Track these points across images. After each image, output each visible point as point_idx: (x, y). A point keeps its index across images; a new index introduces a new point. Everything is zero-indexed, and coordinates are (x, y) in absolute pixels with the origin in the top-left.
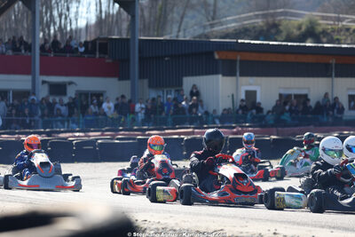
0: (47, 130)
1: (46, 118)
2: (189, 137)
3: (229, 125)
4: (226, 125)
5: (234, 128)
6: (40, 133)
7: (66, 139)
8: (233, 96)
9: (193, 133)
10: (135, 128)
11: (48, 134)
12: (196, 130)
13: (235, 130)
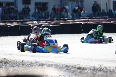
0: (21, 20)
1: (21, 15)
2: (84, 23)
3: (105, 17)
4: (104, 17)
5: (107, 18)
6: (18, 22)
7: (28, 24)
8: (107, 3)
9: (88, 21)
10: (62, 19)
11: (22, 22)
12: (90, 20)
13: (108, 19)
